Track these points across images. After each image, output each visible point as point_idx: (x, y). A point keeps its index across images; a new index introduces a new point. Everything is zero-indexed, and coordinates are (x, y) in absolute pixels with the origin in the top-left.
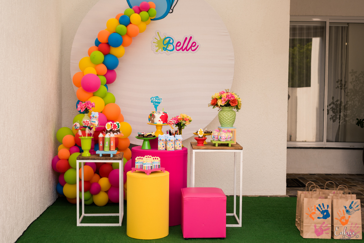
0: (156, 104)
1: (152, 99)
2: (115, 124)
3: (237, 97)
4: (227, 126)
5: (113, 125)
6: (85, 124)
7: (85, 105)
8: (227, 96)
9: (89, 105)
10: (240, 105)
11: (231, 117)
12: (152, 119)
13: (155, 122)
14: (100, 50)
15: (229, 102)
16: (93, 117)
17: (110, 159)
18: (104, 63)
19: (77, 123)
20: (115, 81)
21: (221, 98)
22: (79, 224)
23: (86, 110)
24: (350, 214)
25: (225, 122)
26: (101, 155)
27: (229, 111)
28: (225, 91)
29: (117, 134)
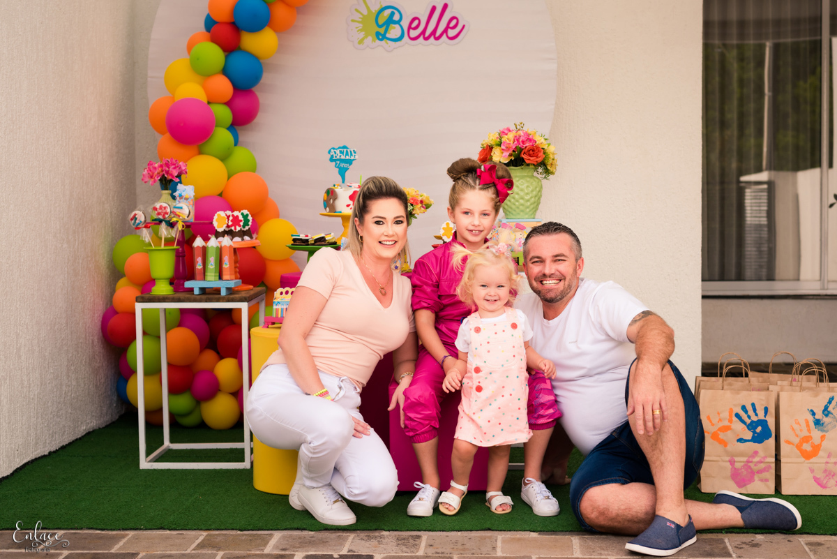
0: (343, 165)
1: (332, 153)
2: (237, 216)
3: (543, 140)
4: (518, 217)
5: (231, 218)
6: (159, 214)
7: (160, 169)
8: (517, 139)
9: (172, 167)
10: (550, 161)
11: (527, 194)
12: (331, 201)
13: (338, 210)
14: (214, 40)
15: (521, 152)
16: (181, 196)
17: (218, 300)
18: (225, 72)
19: (137, 212)
20: (256, 120)
21: (500, 145)
22: (146, 463)
23: (164, 182)
24: (825, 429)
25: (513, 207)
26: (196, 292)
27: (522, 177)
28: (513, 127)
29: (243, 239)
